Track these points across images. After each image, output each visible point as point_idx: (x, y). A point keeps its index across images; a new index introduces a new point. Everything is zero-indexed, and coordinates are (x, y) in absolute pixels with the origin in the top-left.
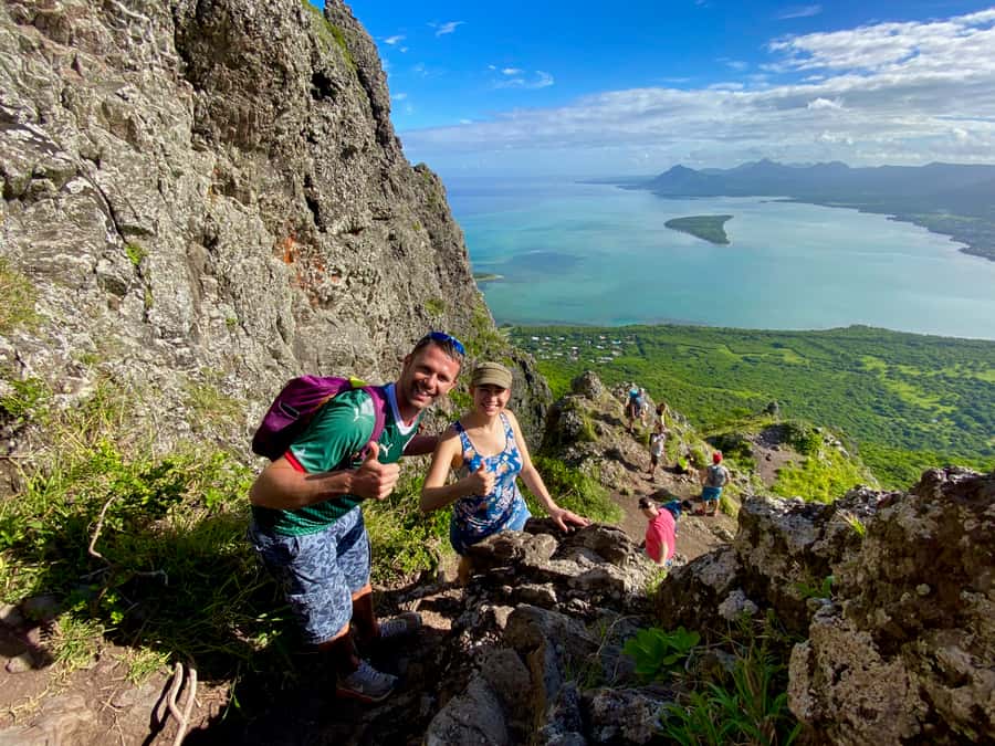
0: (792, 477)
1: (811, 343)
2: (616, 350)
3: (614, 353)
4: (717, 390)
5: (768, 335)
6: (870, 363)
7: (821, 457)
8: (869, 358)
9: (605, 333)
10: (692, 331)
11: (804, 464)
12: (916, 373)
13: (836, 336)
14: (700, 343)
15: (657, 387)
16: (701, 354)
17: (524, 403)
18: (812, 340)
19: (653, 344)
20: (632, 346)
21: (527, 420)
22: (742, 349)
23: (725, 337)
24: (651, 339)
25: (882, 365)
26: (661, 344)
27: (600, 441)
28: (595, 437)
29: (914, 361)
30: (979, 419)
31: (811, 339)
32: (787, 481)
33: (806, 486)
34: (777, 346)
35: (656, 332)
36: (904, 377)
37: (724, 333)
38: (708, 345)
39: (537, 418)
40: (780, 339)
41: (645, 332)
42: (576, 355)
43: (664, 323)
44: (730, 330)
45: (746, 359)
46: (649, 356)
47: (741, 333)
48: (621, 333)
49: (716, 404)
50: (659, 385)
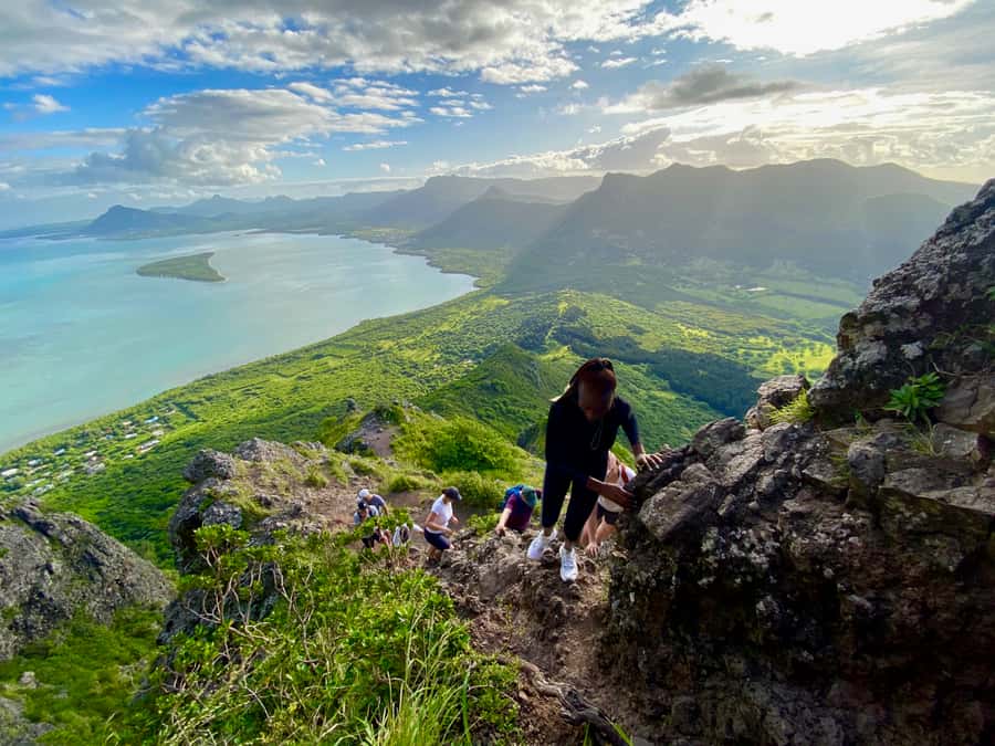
0: (402, 445)
1: (341, 346)
2: (157, 428)
3: (156, 433)
4: (292, 415)
5: (307, 351)
6: (386, 345)
7: (408, 420)
8: (383, 341)
9: (128, 416)
10: (235, 373)
11: (403, 431)
12: (412, 341)
13: (354, 334)
14: (250, 382)
15: (232, 443)
16: (258, 391)
17: (56, 565)
18: (340, 343)
19: (200, 403)
20: (176, 416)
21: (77, 583)
22: (294, 370)
23: (271, 366)
24: (195, 399)
25: (391, 343)
26: (209, 399)
27: (274, 511)
28: (265, 511)
29: (407, 334)
30: (455, 354)
31: (338, 343)
32: (401, 449)
33: (412, 445)
34: (319, 357)
35: (194, 389)
36: (407, 346)
37: (268, 363)
38: (260, 379)
39: (92, 569)
40: (316, 352)
41: (182, 394)
42: (99, 461)
43: (200, 377)
44: (272, 358)
45: (301, 378)
46: (202, 416)
47: (283, 358)
48: (149, 409)
49: (298, 428)
50: (233, 440)
